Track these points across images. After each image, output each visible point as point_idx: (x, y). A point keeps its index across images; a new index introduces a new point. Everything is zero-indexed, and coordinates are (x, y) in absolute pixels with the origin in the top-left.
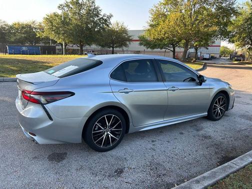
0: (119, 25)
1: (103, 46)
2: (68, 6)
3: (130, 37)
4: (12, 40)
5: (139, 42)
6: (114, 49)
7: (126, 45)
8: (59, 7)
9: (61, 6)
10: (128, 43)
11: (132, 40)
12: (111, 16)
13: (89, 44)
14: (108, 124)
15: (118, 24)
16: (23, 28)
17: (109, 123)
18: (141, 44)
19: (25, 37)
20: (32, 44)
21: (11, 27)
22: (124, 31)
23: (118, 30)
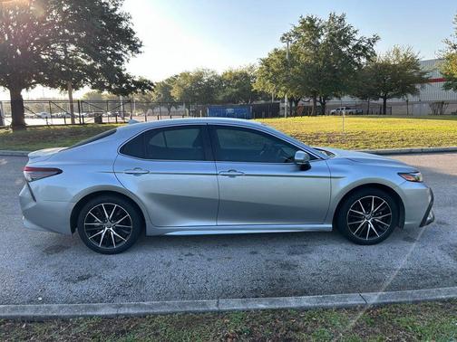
0: (401, 53)
1: (364, 97)
2: (296, 34)
3: (425, 73)
4: (220, 98)
5: (442, 84)
6: (388, 101)
7: (414, 92)
8: (283, 38)
9: (286, 35)
10: (418, 86)
11: (428, 81)
12: (376, 39)
13: (337, 96)
14: (107, 216)
15: (398, 51)
16: (236, 78)
17: (109, 215)
18: (447, 87)
19: (237, 92)
20: (247, 102)
21: (221, 80)
22: (411, 63)
23: (397, 63)
